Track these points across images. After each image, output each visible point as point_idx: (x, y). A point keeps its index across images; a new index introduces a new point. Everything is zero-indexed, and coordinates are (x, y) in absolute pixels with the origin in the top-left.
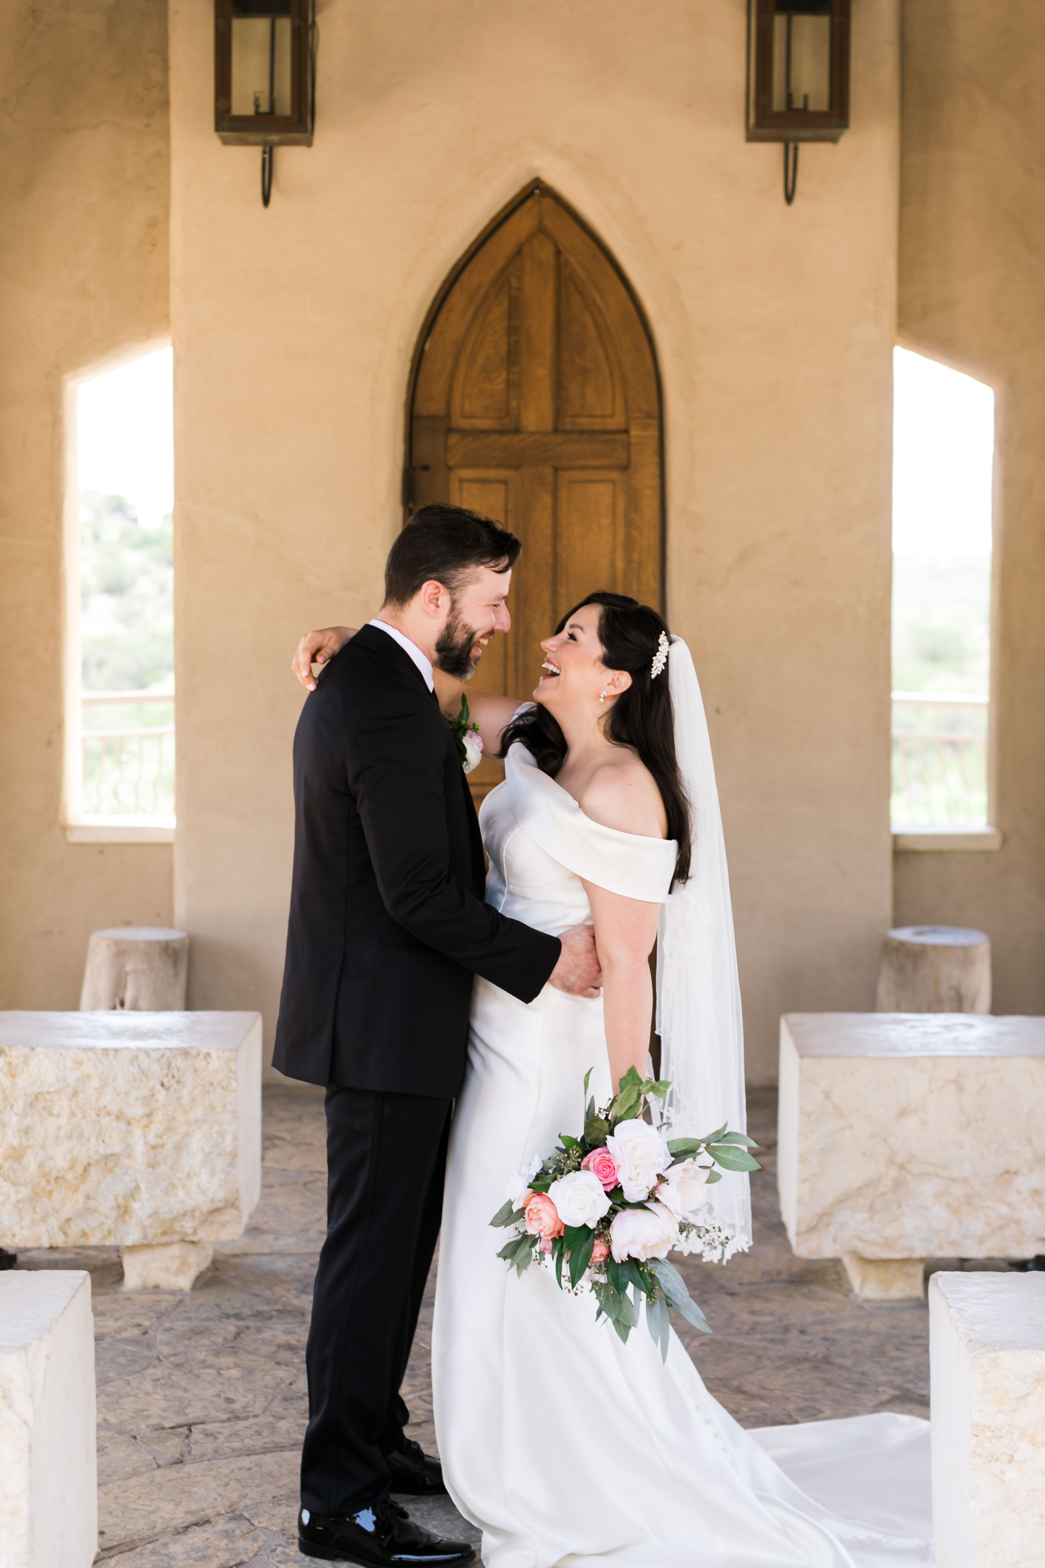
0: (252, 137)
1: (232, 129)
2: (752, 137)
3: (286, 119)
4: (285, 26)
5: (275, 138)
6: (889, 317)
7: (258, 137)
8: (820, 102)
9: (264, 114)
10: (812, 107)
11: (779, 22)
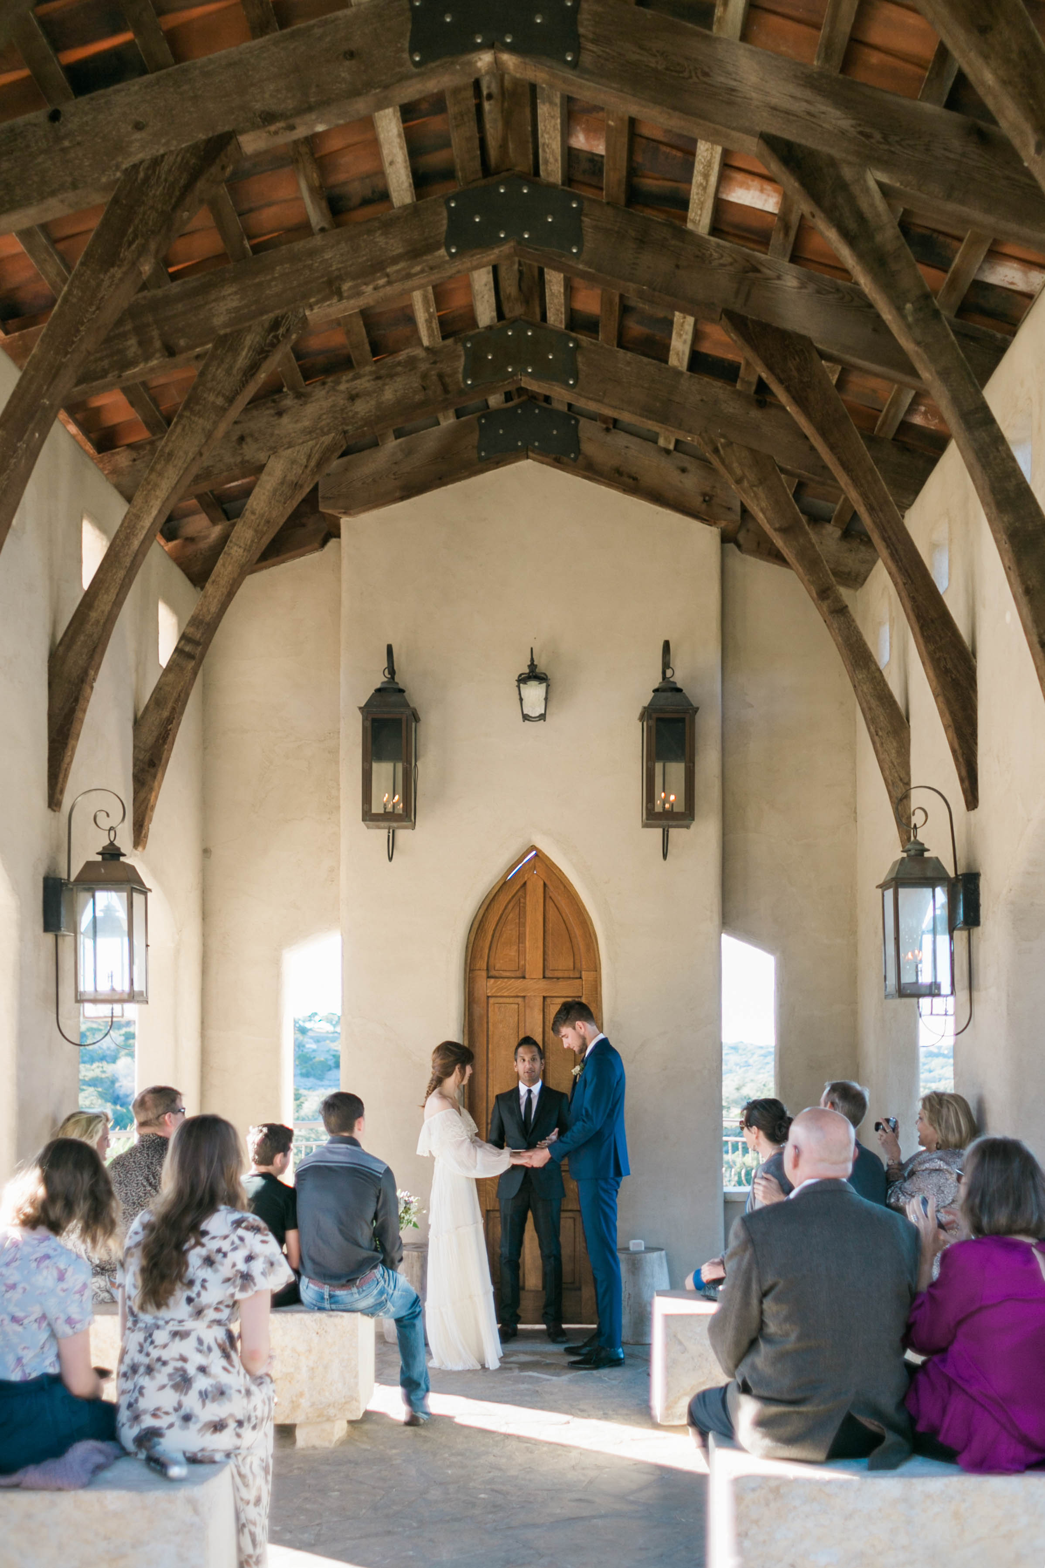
0: (382, 824)
1: (371, 820)
2: (645, 826)
3: (399, 815)
4: (400, 766)
5: (395, 824)
6: (716, 919)
7: (386, 824)
8: (680, 808)
9: (389, 812)
10: (675, 810)
11: (659, 767)
